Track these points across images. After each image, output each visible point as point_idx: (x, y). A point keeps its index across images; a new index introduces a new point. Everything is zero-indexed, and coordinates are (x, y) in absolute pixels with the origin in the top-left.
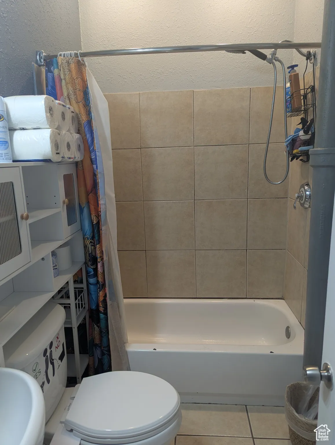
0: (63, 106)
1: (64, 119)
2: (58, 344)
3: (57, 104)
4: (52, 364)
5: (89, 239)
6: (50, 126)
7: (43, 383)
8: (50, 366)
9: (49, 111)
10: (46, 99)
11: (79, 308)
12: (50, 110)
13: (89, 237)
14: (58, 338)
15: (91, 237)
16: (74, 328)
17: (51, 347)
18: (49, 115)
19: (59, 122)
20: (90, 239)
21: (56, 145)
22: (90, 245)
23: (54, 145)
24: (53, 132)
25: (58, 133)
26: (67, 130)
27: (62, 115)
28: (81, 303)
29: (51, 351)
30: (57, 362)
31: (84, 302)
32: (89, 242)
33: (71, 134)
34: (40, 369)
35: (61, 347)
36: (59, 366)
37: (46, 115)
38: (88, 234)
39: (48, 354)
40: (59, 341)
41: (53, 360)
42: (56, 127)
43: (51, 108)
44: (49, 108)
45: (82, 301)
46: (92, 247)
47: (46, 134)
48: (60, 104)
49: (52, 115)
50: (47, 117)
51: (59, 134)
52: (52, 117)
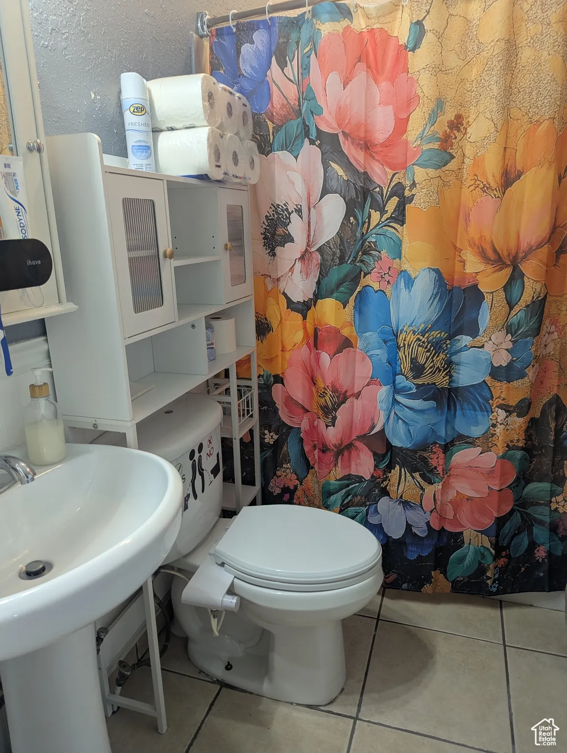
0: (231, 93)
1: (231, 114)
2: (210, 451)
3: (220, 89)
4: (202, 474)
5: (416, 334)
6: (208, 123)
7: (188, 496)
8: (198, 477)
9: (207, 99)
10: (204, 79)
11: (244, 415)
12: (210, 97)
13: (416, 330)
14: (210, 443)
15: (419, 331)
16: (235, 439)
17: (200, 451)
18: (207, 104)
19: (222, 119)
20: (418, 334)
21: (216, 153)
22: (416, 343)
23: (213, 151)
24: (212, 131)
25: (220, 135)
26: (235, 133)
27: (228, 109)
28: (249, 407)
29: (200, 456)
30: (208, 476)
31: (251, 408)
32: (414, 338)
33: (241, 140)
34: (184, 475)
35: (215, 457)
36: (211, 482)
37: (203, 104)
38: (415, 325)
39: (196, 458)
40: (213, 448)
41: (203, 470)
42: (218, 124)
43: (212, 94)
44: (209, 94)
45: (248, 406)
46: (419, 348)
47: (202, 134)
48: (225, 90)
49: (212, 105)
50: (204, 106)
51: (222, 137)
52: (212, 108)
